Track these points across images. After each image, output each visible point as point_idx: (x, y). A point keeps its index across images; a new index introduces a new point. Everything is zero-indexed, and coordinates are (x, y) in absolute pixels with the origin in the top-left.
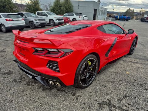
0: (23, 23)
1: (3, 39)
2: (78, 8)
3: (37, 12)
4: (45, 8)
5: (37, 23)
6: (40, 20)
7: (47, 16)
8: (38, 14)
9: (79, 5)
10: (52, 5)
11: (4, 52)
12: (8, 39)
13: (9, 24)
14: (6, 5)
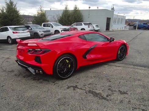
0: (28, 35)
1: (9, 49)
2: (89, 17)
3: (43, 24)
4: (53, 19)
5: (42, 34)
6: (45, 32)
7: (52, 27)
8: (44, 26)
9: (89, 15)
10: (61, 15)
11: (9, 59)
12: (13, 49)
13: (16, 36)
14: (14, 19)
